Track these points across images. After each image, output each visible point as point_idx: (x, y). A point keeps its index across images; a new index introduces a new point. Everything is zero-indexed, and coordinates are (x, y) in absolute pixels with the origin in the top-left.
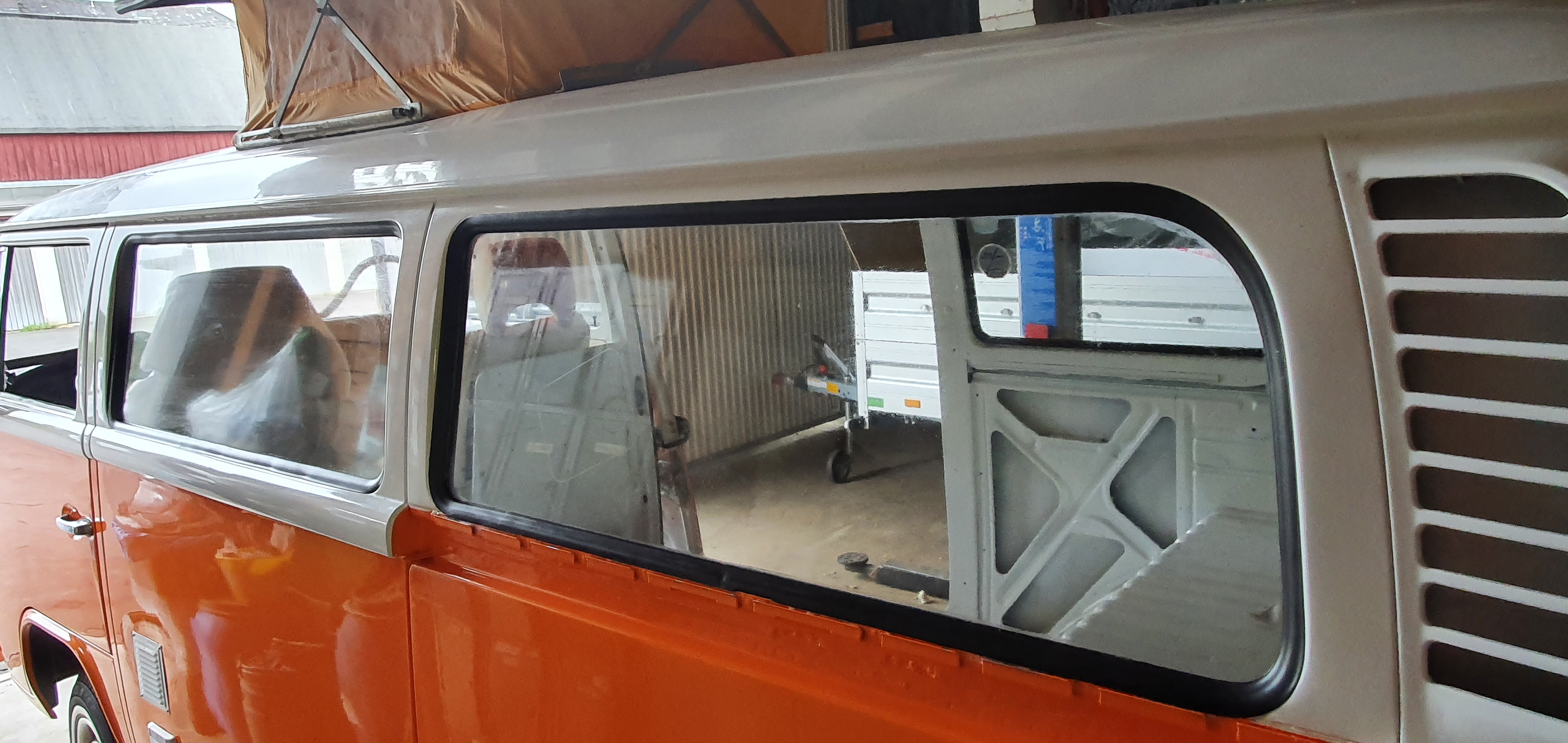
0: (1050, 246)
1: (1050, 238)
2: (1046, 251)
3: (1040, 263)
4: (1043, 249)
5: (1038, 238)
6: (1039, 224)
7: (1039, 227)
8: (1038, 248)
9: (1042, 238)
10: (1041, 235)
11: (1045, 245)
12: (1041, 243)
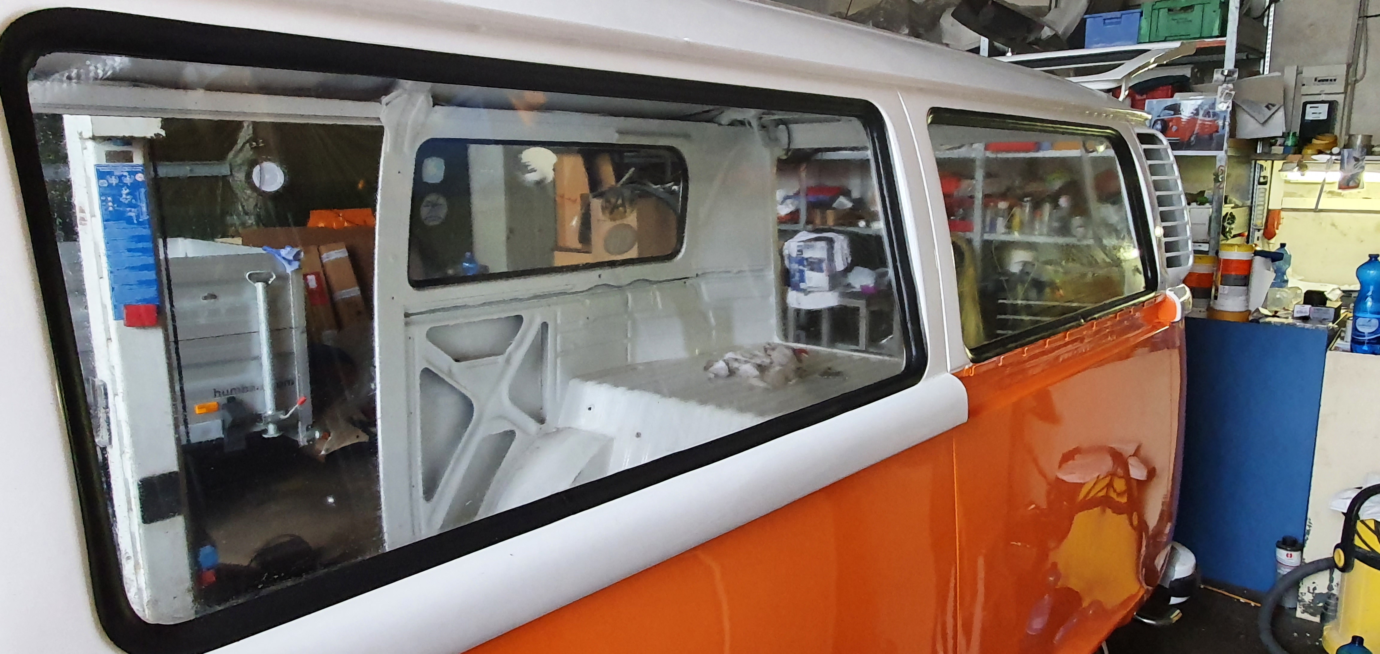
0: (145, 217)
1: (144, 209)
2: (140, 223)
3: (133, 237)
4: (135, 222)
5: (128, 209)
6: (127, 194)
7: (128, 197)
8: (129, 221)
9: (133, 210)
10: (130, 205)
11: (138, 217)
12: (133, 214)
